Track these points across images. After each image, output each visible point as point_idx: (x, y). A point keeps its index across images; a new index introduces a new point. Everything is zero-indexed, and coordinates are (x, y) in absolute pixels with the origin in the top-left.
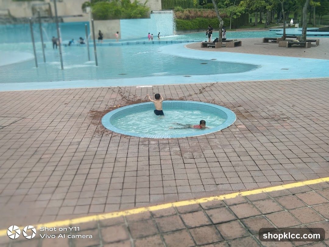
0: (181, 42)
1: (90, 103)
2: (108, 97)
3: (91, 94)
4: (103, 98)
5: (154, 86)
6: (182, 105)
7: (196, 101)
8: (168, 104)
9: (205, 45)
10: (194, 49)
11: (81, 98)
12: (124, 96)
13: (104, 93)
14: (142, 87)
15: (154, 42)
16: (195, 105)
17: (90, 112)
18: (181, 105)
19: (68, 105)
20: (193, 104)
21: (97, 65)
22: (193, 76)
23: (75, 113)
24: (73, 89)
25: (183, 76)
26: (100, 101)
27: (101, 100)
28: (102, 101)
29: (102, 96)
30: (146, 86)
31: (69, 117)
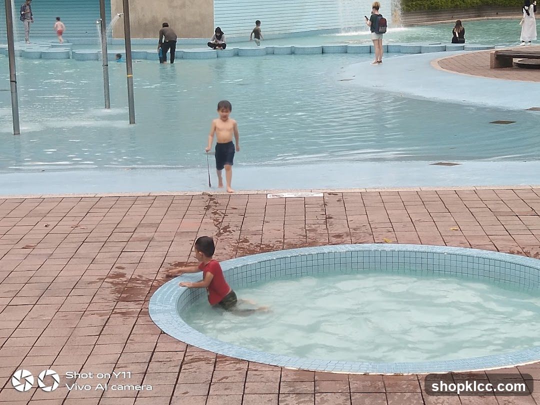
0: (420, 51)
1: (110, 244)
2: (169, 225)
3: (115, 216)
4: (154, 229)
5: (330, 194)
6: (430, 261)
7: (478, 247)
8: (377, 254)
9: (503, 62)
10: (465, 72)
11: (77, 230)
12: (224, 224)
13: (155, 215)
14: (286, 195)
15: (326, 50)
16: (476, 260)
17: (108, 277)
18: (425, 261)
19: (35, 252)
20: (470, 259)
21: (132, 121)
22: (465, 163)
23: (59, 280)
24: (52, 200)
25: (434, 162)
26: (145, 240)
27: (148, 235)
28: (151, 240)
29: (151, 225)
30: (299, 194)
31: (38, 293)
